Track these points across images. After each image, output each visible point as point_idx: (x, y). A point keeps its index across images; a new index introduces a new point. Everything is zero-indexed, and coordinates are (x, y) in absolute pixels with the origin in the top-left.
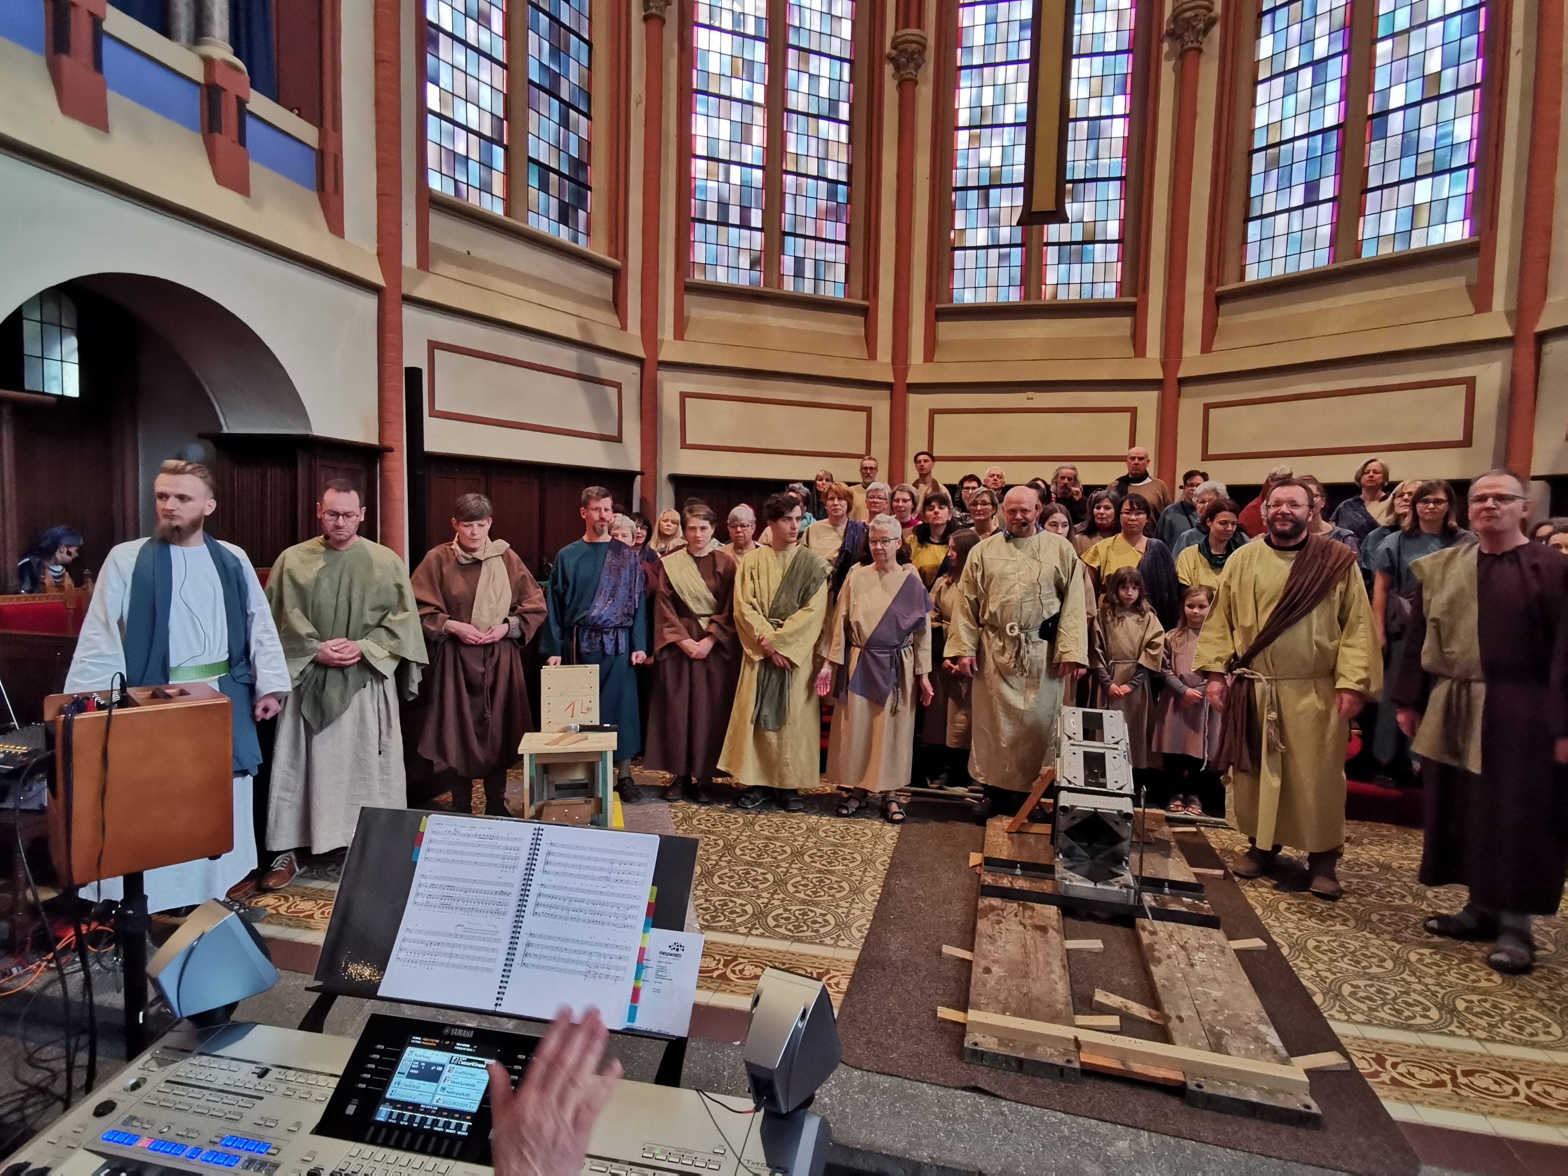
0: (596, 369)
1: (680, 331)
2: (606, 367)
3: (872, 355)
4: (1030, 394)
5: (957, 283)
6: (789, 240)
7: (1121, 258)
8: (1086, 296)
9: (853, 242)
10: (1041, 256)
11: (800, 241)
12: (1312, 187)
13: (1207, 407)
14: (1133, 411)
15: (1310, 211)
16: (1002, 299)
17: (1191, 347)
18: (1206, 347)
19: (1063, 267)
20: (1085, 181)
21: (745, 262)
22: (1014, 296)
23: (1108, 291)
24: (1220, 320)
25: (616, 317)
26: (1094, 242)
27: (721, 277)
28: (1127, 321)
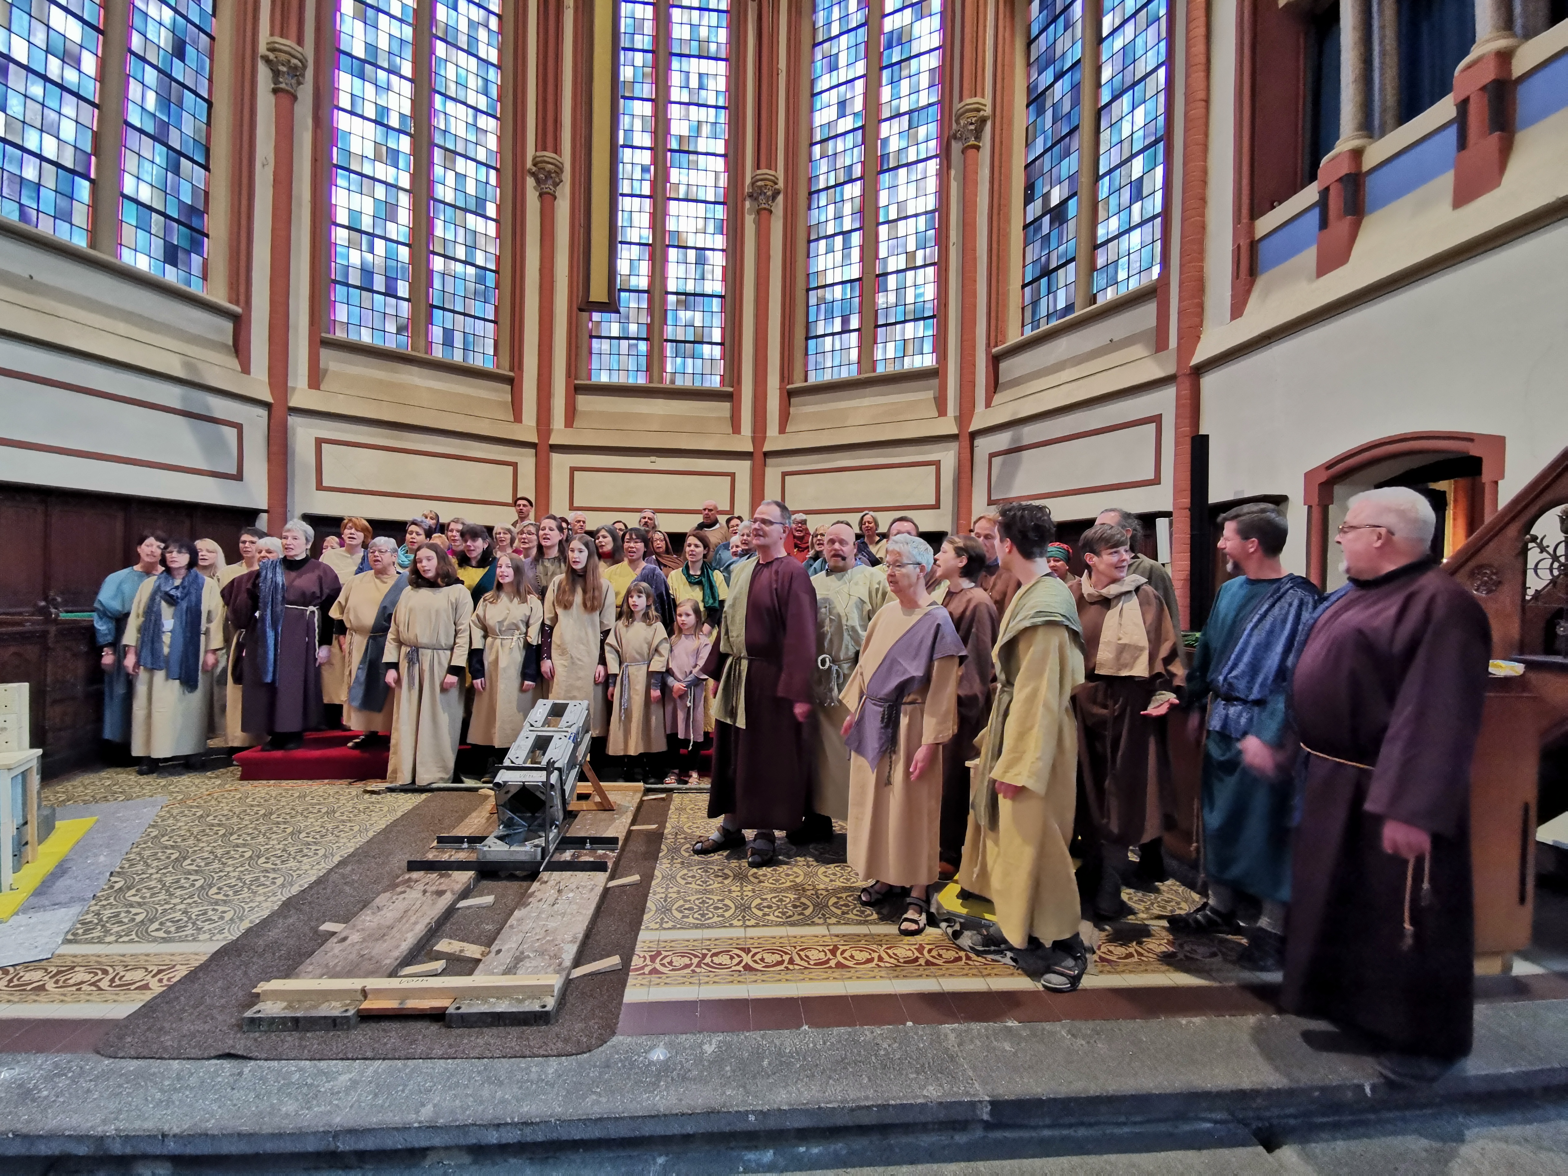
0: (208, 408)
1: (315, 380)
2: (220, 407)
3: (518, 418)
4: (653, 458)
5: (595, 365)
6: (437, 313)
7: (723, 357)
8: (698, 384)
9: (500, 321)
10: (662, 350)
11: (449, 315)
12: (845, 320)
13: (784, 475)
14: (732, 475)
15: (845, 336)
16: (631, 381)
17: (772, 429)
18: (782, 430)
19: (679, 360)
20: (695, 295)
21: (391, 327)
22: (641, 380)
23: (714, 382)
24: (792, 410)
25: (236, 361)
26: (702, 343)
27: (366, 337)
28: (727, 405)
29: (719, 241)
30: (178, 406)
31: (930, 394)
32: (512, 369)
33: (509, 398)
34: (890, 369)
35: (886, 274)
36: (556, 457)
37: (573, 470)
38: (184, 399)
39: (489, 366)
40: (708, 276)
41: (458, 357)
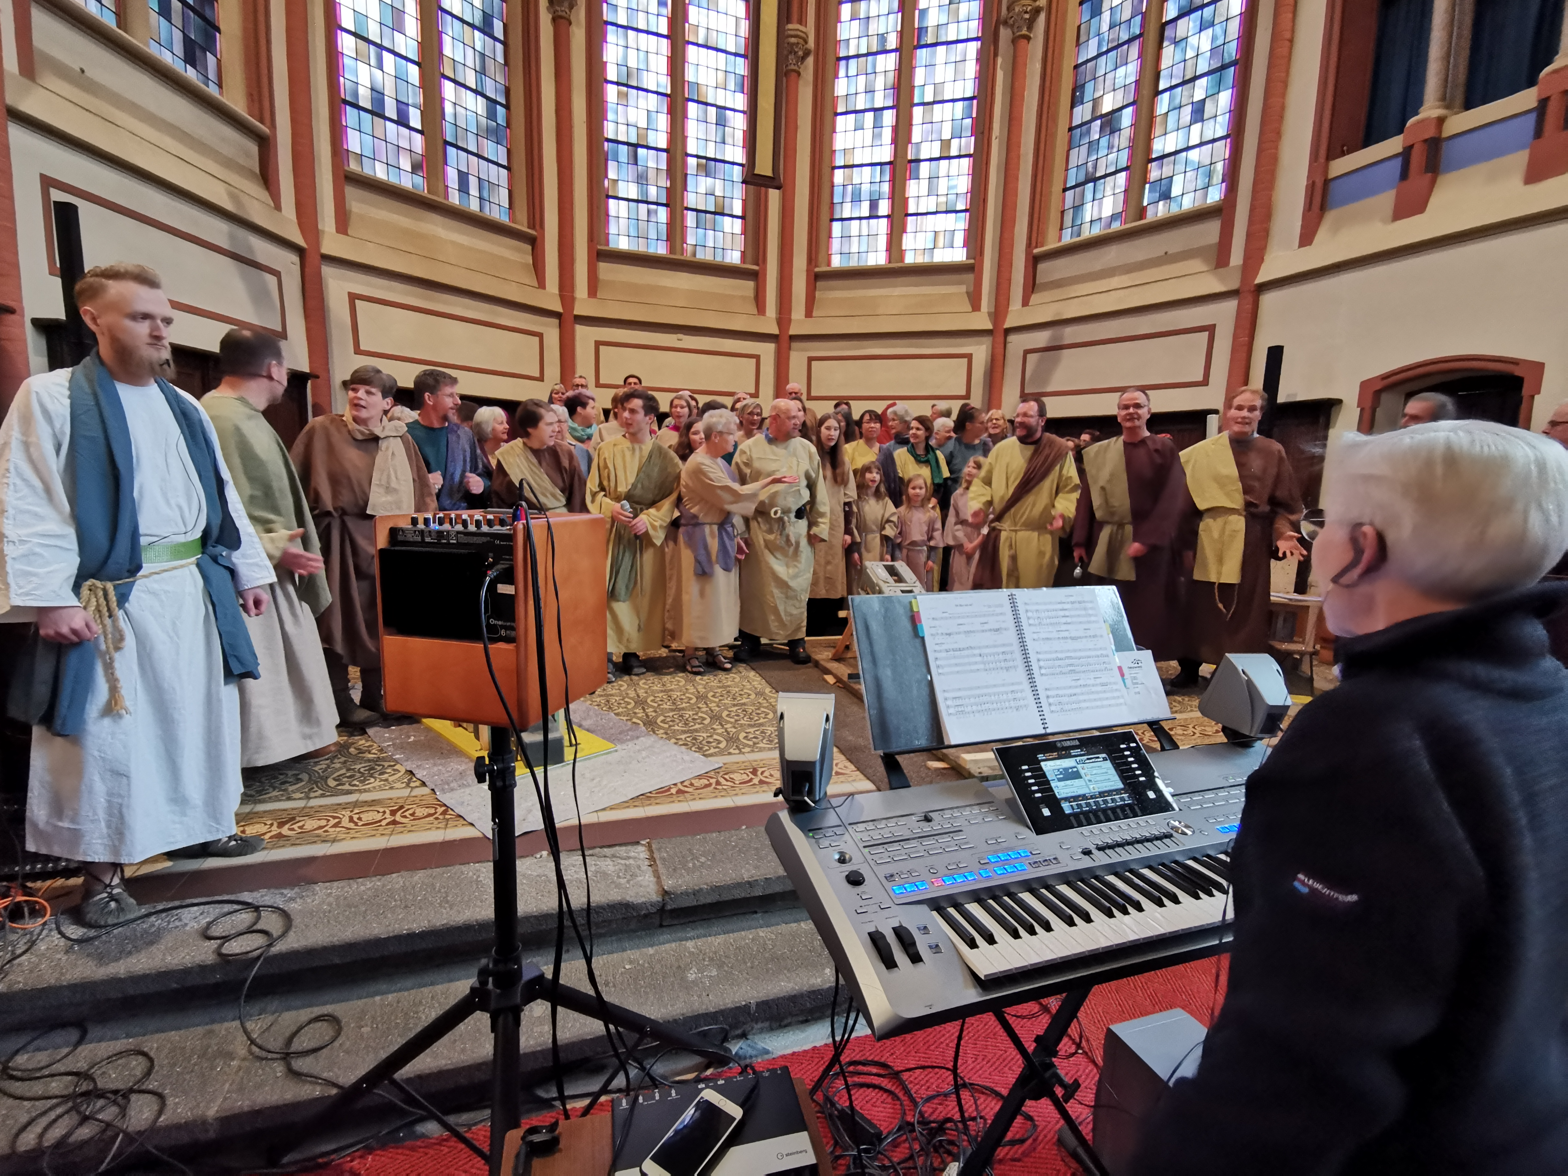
0: (250, 249)
1: (343, 224)
2: (264, 251)
3: (541, 284)
4: (680, 336)
5: (613, 229)
6: (451, 151)
7: (744, 232)
8: (719, 259)
9: (515, 167)
10: (683, 218)
11: (463, 154)
12: (874, 205)
13: (811, 359)
14: (757, 358)
15: (873, 222)
16: (651, 251)
17: (798, 312)
18: (809, 314)
19: (700, 231)
20: (715, 160)
21: (406, 164)
22: (661, 249)
23: (734, 257)
24: (817, 294)
25: (266, 194)
26: (723, 214)
27: (380, 173)
28: (751, 284)
29: (740, 101)
30: (225, 244)
31: (963, 289)
32: (532, 225)
33: (530, 260)
34: (921, 260)
35: (918, 161)
36: (581, 330)
37: (598, 344)
38: (232, 237)
39: (505, 219)
40: (729, 140)
41: (474, 206)
